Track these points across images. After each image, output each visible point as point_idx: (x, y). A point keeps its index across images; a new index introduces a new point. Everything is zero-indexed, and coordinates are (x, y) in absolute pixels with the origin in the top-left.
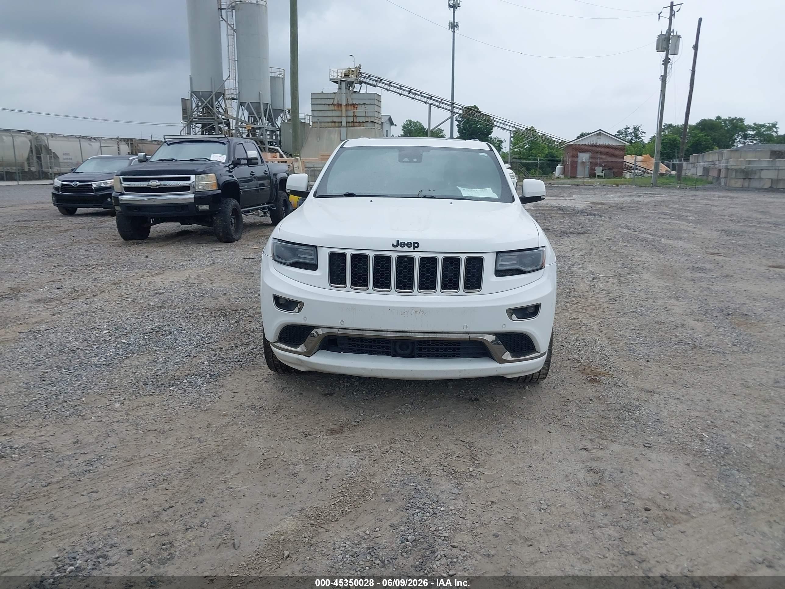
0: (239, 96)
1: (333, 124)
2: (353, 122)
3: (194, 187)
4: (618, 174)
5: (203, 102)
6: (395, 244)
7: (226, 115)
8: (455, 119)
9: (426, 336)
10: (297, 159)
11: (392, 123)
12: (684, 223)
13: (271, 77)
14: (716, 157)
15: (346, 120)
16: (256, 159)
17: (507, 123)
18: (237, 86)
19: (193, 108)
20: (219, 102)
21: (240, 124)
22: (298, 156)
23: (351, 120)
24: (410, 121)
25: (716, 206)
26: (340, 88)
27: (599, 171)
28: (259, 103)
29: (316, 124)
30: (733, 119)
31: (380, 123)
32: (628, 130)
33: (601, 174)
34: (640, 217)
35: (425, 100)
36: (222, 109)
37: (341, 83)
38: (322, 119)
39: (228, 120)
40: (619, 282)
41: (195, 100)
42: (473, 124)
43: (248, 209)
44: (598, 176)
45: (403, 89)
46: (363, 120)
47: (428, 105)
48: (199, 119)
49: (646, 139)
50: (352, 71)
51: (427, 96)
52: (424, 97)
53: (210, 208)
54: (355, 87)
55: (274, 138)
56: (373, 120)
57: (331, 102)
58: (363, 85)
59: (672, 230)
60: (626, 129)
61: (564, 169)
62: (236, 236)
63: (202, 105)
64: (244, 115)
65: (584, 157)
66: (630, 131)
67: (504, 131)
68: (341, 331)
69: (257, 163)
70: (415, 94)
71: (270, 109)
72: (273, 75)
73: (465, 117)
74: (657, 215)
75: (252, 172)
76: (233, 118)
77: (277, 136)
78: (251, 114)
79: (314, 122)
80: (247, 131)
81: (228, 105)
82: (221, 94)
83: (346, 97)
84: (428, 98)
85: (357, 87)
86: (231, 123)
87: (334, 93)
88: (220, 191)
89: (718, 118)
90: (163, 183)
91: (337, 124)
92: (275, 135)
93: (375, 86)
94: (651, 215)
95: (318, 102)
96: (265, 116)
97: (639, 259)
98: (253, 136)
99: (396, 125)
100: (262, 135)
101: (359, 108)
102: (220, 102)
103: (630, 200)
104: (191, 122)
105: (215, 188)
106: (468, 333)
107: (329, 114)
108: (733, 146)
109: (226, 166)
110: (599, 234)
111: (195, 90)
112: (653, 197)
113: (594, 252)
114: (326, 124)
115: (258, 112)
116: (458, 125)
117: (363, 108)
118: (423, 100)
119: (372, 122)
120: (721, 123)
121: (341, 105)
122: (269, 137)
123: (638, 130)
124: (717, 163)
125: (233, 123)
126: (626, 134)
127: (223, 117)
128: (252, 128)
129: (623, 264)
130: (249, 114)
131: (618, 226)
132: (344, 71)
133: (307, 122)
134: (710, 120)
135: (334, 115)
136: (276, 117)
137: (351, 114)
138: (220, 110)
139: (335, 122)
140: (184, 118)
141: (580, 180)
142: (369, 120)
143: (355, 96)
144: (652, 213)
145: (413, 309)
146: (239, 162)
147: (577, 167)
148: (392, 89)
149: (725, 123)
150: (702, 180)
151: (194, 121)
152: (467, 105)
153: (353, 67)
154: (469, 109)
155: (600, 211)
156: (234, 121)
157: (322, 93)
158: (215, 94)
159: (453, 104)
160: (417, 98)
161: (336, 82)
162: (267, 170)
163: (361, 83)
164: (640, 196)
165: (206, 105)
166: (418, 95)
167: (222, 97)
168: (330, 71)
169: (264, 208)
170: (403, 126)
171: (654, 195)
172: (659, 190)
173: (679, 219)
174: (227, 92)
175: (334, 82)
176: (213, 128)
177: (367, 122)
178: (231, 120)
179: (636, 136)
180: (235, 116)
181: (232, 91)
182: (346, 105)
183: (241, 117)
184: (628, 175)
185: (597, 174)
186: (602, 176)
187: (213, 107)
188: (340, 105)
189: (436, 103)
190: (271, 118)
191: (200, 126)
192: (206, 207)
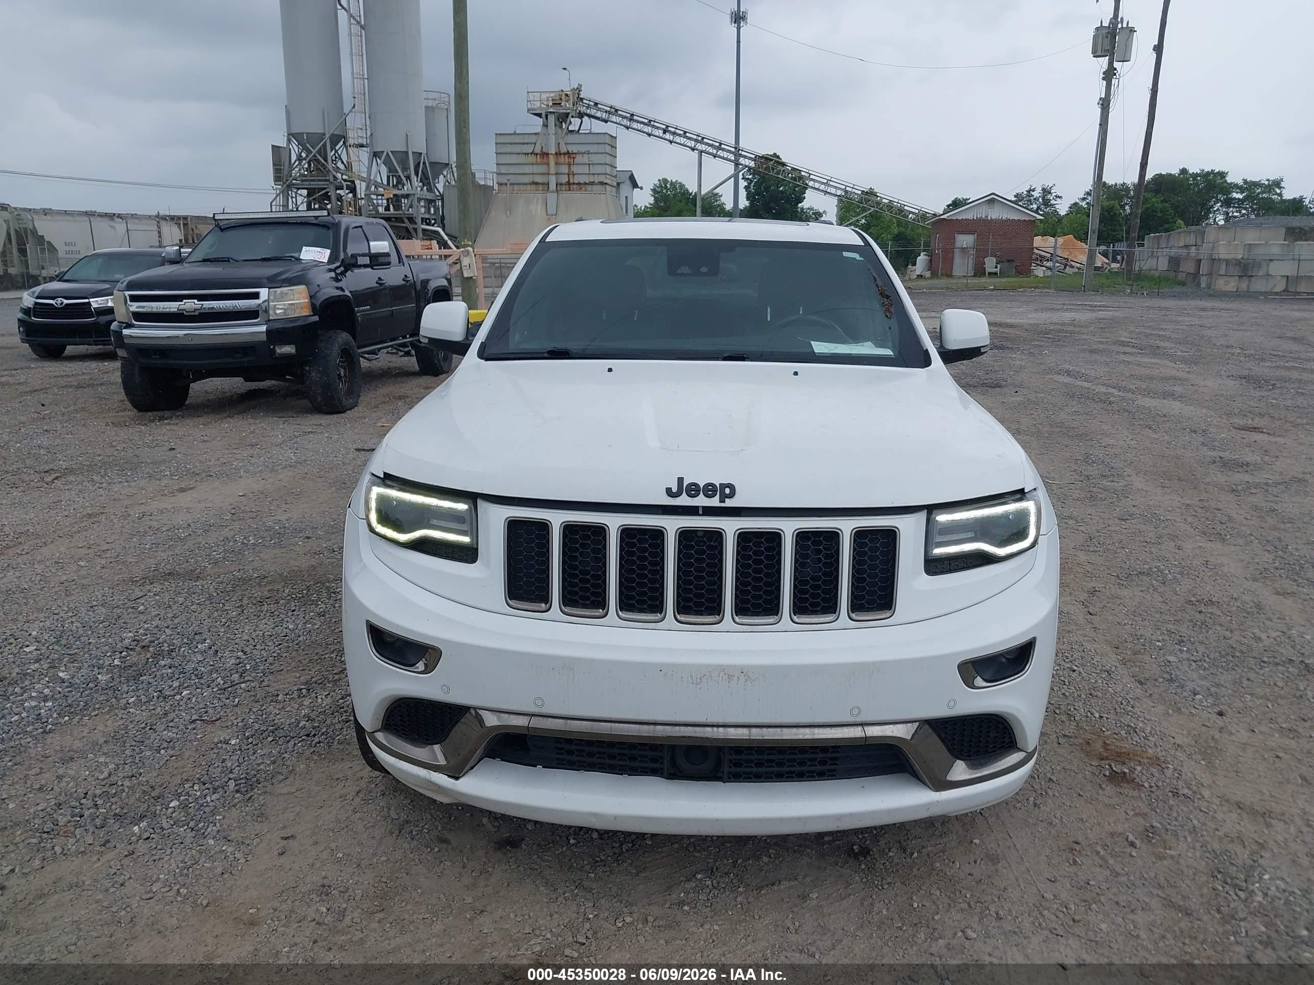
0: (371, 140)
1: (533, 187)
2: (569, 183)
3: (266, 311)
4: (1024, 271)
5: (309, 152)
6: (675, 490)
7: (350, 174)
8: (741, 176)
9: (756, 734)
10: (468, 251)
11: (635, 185)
12: (1166, 362)
13: (426, 107)
14: (1191, 240)
15: (557, 179)
16: (387, 255)
17: (831, 183)
18: (368, 123)
19: (293, 161)
20: (336, 151)
21: (373, 188)
22: (468, 246)
23: (564, 179)
24: (665, 181)
25: (1210, 328)
26: (545, 125)
27: (990, 264)
28: (407, 153)
29: (504, 187)
30: (1208, 174)
31: (615, 184)
32: (1033, 193)
33: (994, 270)
34: (1084, 351)
35: (692, 144)
36: (343, 162)
37: (547, 116)
38: (514, 179)
39: (353, 182)
40: (1092, 498)
41: (295, 149)
42: (773, 185)
43: (372, 348)
44: (990, 274)
45: (653, 126)
46: (586, 179)
47: (696, 153)
48: (302, 181)
49: (1063, 209)
50: (567, 95)
51: (695, 137)
52: (690, 139)
53: (296, 351)
54: (571, 122)
55: (432, 212)
56: (602, 179)
57: (529, 149)
58: (586, 119)
59: (1151, 378)
60: (1029, 191)
61: (931, 260)
62: (347, 402)
63: (307, 156)
64: (381, 173)
65: (965, 240)
66: (1036, 194)
67: (827, 197)
68: (536, 723)
69: (389, 264)
70: (674, 133)
71: (424, 163)
72: (430, 103)
73: (759, 173)
74: (1114, 348)
75: (380, 279)
76: (362, 179)
77: (436, 209)
78: (391, 170)
79: (500, 184)
80: (385, 202)
81: (353, 157)
82: (339, 138)
83: (556, 141)
84: (696, 141)
85: (575, 123)
86: (358, 187)
87: (536, 134)
88: (316, 318)
89: (1184, 171)
90: (207, 304)
91: (540, 186)
92: (434, 207)
93: (606, 121)
94: (1101, 347)
95: (509, 149)
96: (417, 175)
97: (1112, 442)
98: (395, 209)
99: (641, 188)
100: (411, 206)
101: (579, 159)
102: (339, 152)
103: (1055, 317)
104: (288, 186)
105: (306, 312)
106: (863, 724)
107: (528, 169)
108: (1208, 219)
109: (330, 270)
110: (1020, 386)
111: (293, 132)
112: (1094, 311)
113: (1023, 427)
114: (522, 187)
115: (405, 168)
116: (746, 187)
117: (585, 159)
118: (689, 144)
119: (602, 183)
120: (1188, 180)
121: (548, 154)
122: (423, 210)
123: (1050, 193)
124: (1193, 249)
125: (361, 187)
126: (1030, 201)
127: (344, 177)
128: (395, 195)
129: (1088, 456)
130: (390, 170)
131: (1050, 371)
132: (552, 95)
133: (490, 183)
134: (1170, 175)
135: (535, 172)
136: (436, 176)
137: (564, 169)
138: (340, 165)
139: (537, 184)
140: (277, 179)
141: (960, 281)
142: (597, 179)
143: (571, 138)
144: (1102, 343)
145: (722, 668)
146: (353, 261)
147: (953, 258)
148: (635, 125)
149: (1194, 179)
150: (1167, 279)
151: (294, 184)
152: (762, 152)
153: (567, 89)
154: (766, 158)
155: (1007, 339)
156: (364, 184)
157: (515, 134)
158: (330, 138)
159: (737, 152)
160: (678, 141)
161: (539, 115)
162: (410, 275)
163: (581, 115)
164: (1070, 310)
165: (315, 156)
166: (679, 135)
167: (341, 143)
168: (528, 96)
169: (404, 345)
170: (652, 190)
171: (1093, 308)
172: (1098, 298)
173: (1155, 355)
174: (351, 134)
175: (535, 114)
176: (327, 196)
177: (592, 183)
178: (357, 182)
179: (1046, 203)
180: (365, 175)
181: (359, 131)
182: (556, 153)
183: (376, 176)
184: (1040, 272)
185: (988, 270)
186: (996, 274)
187: (326, 161)
188: (545, 155)
189: (710, 150)
190: (427, 178)
191: (305, 192)
192: (289, 349)
